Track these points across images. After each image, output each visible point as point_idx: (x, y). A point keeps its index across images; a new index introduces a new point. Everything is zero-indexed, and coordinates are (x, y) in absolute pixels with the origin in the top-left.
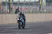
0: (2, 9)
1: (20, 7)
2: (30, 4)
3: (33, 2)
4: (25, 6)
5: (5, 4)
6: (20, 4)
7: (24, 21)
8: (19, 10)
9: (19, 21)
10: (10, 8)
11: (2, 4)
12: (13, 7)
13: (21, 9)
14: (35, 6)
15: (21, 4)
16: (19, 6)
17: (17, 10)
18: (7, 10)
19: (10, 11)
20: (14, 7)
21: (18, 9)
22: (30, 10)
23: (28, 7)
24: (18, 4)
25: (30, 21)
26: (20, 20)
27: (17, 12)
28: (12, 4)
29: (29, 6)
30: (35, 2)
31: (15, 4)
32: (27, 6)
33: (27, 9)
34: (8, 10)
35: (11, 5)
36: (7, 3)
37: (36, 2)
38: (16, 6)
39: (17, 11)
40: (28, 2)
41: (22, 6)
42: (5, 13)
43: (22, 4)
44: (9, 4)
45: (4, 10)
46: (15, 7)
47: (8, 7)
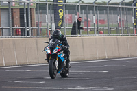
0: (36, 21)
1: (84, 17)
2: (111, 9)
3: (118, 4)
4: (97, 14)
5: (45, 9)
6: (85, 9)
8: (82, 25)
9: (51, 57)
10: (57, 20)
11: (36, 9)
12: (65, 16)
13: (87, 21)
14: (123, 14)
15: (88, 8)
16: (82, 13)
18: (49, 24)
19: (57, 27)
20: (67, 17)
21: (79, 22)
22: (110, 24)
23: (104, 17)
24: (78, 10)
25: (111, 55)
26: (54, 52)
28: (62, 8)
29: (107, 13)
30: (122, 4)
31: (71, 8)
32: (103, 15)
33: (102, 22)
34: (53, 24)
35: (61, 11)
36: (49, 5)
37: (127, 4)
38: (73, 15)
40: (104, 3)
41: (89, 13)
42: (45, 32)
43: (89, 10)
44: (55, 8)
45: (43, 24)
46: (71, 17)
47: (53, 16)
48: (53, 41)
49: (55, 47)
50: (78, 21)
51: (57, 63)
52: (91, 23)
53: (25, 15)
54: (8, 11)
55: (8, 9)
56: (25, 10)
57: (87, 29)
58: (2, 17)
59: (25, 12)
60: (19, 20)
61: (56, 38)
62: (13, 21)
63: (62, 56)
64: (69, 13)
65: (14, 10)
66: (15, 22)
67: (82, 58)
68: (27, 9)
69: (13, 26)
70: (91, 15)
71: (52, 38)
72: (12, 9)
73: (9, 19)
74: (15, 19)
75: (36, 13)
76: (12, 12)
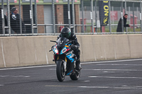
0: (80, 18)
1: (130, 14)
5: (90, 5)
6: (131, 6)
7: (74, 57)
8: (129, 22)
10: (102, 17)
11: (81, 5)
13: (133, 18)
16: (128, 10)
17: (123, 22)
18: (94, 21)
19: (102, 25)
20: (113, 13)
24: (124, 6)
26: (62, 52)
27: (123, 26)
35: (106, 8)
36: (94, 1)
38: (119, 12)
39: (123, 24)
41: (136, 10)
42: (90, 29)
43: (135, 6)
44: (100, 5)
46: (116, 14)
47: (98, 12)
48: (61, 40)
49: (64, 47)
50: (124, 18)
51: (65, 64)
52: (137, 20)
53: (69, 12)
54: (52, 8)
55: (51, 5)
56: (69, 7)
57: (133, 27)
58: (45, 14)
59: (69, 9)
60: (62, 17)
61: (65, 36)
62: (56, 18)
63: (71, 57)
64: (114, 10)
65: (58, 7)
66: (58, 19)
67: (128, 56)
68: (71, 5)
69: (56, 23)
70: (138, 12)
71: (60, 36)
72: (55, 5)
73: (52, 15)
74: (58, 16)
75: (81, 10)
76: (55, 8)
